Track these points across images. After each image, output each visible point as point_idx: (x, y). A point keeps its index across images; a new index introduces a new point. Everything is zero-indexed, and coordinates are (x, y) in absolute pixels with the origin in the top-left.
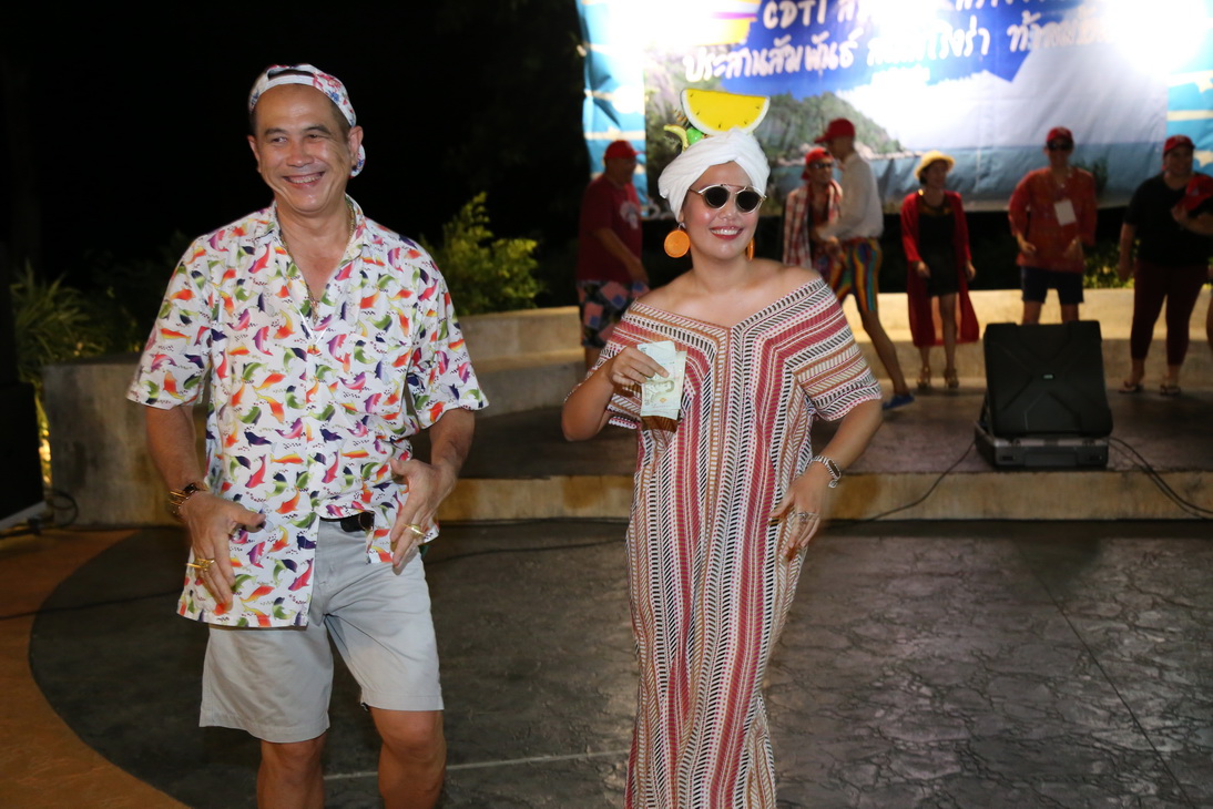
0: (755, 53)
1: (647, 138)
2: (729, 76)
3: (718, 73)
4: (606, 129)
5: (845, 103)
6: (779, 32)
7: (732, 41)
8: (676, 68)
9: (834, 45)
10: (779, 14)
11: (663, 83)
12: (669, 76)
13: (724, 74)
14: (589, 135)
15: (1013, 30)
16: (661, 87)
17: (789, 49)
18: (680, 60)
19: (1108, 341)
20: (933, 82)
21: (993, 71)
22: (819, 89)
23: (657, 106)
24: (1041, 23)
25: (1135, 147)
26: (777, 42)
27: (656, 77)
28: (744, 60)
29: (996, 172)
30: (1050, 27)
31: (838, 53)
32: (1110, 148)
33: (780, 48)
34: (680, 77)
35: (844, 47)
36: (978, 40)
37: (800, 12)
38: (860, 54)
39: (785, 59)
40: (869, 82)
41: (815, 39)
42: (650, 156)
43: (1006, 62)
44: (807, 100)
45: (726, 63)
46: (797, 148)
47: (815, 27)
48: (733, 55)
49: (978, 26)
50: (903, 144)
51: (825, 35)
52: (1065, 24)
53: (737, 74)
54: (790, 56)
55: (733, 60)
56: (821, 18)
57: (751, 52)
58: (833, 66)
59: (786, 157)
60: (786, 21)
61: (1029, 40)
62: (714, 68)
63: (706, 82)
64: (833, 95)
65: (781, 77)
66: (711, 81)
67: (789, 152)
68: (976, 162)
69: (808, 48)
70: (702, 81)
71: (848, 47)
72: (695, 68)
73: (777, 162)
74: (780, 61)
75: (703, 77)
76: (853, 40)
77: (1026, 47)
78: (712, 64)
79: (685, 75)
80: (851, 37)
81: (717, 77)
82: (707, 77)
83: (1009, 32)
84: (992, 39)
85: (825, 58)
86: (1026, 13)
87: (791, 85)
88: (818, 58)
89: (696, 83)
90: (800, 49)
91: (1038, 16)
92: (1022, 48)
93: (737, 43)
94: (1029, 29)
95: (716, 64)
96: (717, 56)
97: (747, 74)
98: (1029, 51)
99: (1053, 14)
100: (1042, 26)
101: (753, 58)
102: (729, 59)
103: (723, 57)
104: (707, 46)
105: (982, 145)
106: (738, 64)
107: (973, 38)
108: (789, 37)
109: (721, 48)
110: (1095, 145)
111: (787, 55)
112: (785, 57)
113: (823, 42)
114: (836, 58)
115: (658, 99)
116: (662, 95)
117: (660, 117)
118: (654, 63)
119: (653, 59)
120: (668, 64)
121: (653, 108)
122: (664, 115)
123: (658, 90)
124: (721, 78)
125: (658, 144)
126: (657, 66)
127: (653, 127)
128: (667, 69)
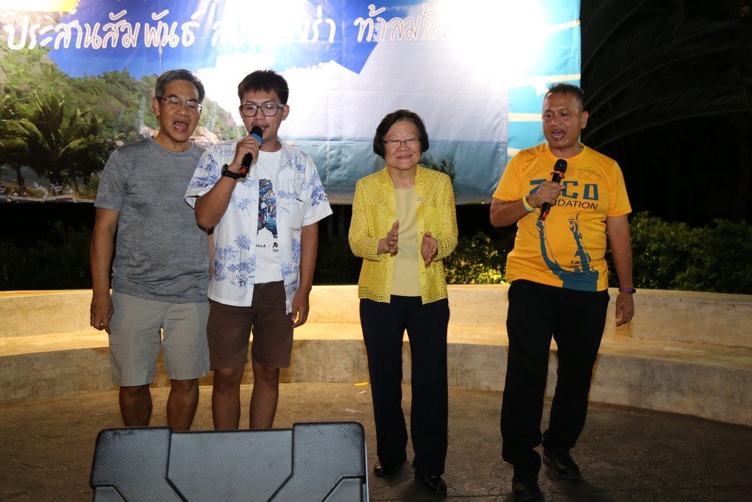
0: (87, 26)
2: (57, 47)
3: (43, 44)
6: (113, 4)
7: (60, 10)
9: (175, 24)
13: (52, 43)
15: (359, 21)
17: (124, 24)
19: (454, 345)
21: (340, 61)
24: (387, 16)
25: (481, 145)
26: (112, 16)
28: (74, 30)
29: (346, 164)
30: (395, 21)
31: (179, 32)
32: (456, 144)
33: (115, 22)
34: (2, 46)
35: (185, 27)
36: (324, 29)
38: (203, 34)
39: (121, 34)
40: (213, 65)
41: (155, 16)
43: (354, 54)
44: (147, 79)
45: (53, 34)
47: (154, 3)
48: (62, 25)
49: (325, 15)
51: (166, 12)
52: (409, 19)
53: (66, 46)
54: (126, 32)
55: (62, 30)
57: (82, 24)
58: (173, 45)
61: (375, 33)
62: (39, 38)
63: (30, 52)
65: (117, 52)
66: (37, 52)
67: (127, 135)
68: (326, 153)
69: (147, 25)
70: (26, 51)
71: (190, 28)
72: (18, 35)
73: (115, 144)
74: (115, 36)
75: (27, 46)
76: (196, 21)
77: (372, 39)
78: (37, 33)
79: (6, 43)
80: (193, 17)
81: (44, 47)
82: (31, 47)
83: (356, 23)
84: (338, 29)
85: (165, 37)
86: (372, 7)
87: (128, 61)
88: (157, 36)
89: (19, 53)
90: (138, 25)
91: (383, 9)
92: (369, 39)
93: (65, 13)
94: (375, 21)
95: (42, 32)
96: (43, 26)
97: (78, 46)
98: (376, 43)
99: (398, 8)
100: (387, 20)
101: (84, 30)
102: (57, 29)
103: (50, 27)
104: (30, 14)
105: (331, 135)
106: (67, 36)
107: (319, 27)
108: (124, 12)
109: (47, 17)
110: (442, 142)
111: (122, 31)
112: (120, 32)
113: (163, 20)
114: (177, 37)
124: (49, 48)
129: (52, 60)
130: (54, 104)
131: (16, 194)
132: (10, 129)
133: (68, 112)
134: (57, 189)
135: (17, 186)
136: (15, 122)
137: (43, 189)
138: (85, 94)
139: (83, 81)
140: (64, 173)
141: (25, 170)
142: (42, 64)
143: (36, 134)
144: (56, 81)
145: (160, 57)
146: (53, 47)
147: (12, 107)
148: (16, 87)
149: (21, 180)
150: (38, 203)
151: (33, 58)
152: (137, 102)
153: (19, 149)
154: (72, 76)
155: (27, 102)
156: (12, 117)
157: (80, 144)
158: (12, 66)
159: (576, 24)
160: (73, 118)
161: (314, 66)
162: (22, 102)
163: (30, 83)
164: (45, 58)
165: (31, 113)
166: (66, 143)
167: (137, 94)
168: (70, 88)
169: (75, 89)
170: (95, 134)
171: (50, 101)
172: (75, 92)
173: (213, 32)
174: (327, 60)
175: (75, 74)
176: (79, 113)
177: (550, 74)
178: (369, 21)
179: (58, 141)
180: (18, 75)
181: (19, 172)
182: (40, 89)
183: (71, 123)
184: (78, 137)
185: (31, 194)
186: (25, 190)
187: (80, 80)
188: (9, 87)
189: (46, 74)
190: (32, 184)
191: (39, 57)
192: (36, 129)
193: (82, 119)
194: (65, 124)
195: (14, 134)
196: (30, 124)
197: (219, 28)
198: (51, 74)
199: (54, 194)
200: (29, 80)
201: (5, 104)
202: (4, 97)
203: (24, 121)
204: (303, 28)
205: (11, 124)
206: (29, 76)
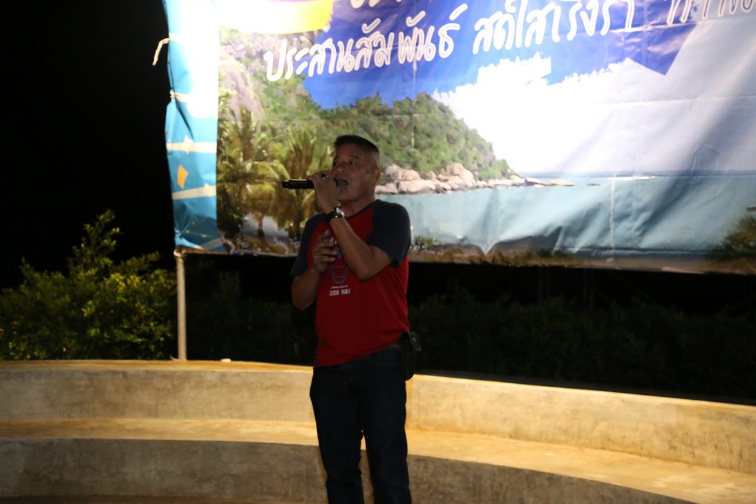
0: (340, 44)
1: (219, 152)
2: (311, 74)
3: (299, 71)
4: (183, 141)
5: (443, 109)
6: (366, 13)
7: (315, 28)
8: (256, 64)
9: (432, 29)
11: (242, 85)
12: (248, 76)
13: (306, 70)
16: (238, 89)
17: (378, 37)
18: (260, 55)
20: (555, 77)
21: (638, 59)
22: (412, 91)
23: (233, 113)
26: (365, 28)
27: (234, 78)
28: (328, 51)
31: (436, 40)
33: (367, 35)
34: (260, 77)
35: (443, 31)
36: (619, 13)
39: (374, 50)
40: (473, 80)
41: (410, 22)
42: (221, 176)
43: (659, 45)
44: (400, 104)
45: (307, 58)
47: (410, 6)
48: (317, 47)
50: (513, 166)
51: (422, 14)
53: (320, 72)
54: (379, 47)
55: (317, 52)
57: (335, 43)
58: (430, 57)
61: (694, 8)
62: (296, 64)
63: (286, 82)
64: (428, 97)
65: (370, 74)
66: (293, 82)
69: (401, 34)
70: (283, 82)
72: (276, 64)
74: (368, 53)
75: (283, 75)
76: (455, 21)
77: (689, 17)
78: (294, 59)
79: (265, 74)
80: (453, 16)
81: (299, 76)
82: (288, 76)
84: (639, 10)
85: (421, 47)
87: (380, 84)
88: (412, 48)
89: (276, 84)
90: (392, 35)
92: (683, 20)
93: (320, 31)
95: (298, 58)
96: (299, 49)
97: (331, 71)
98: (694, 25)
101: (338, 50)
102: (311, 52)
103: (305, 51)
104: (287, 36)
106: (320, 59)
107: (612, 10)
108: (378, 21)
109: (303, 38)
111: (375, 45)
112: (374, 48)
113: (419, 25)
114: (433, 47)
115: (233, 104)
116: (239, 99)
117: (236, 127)
118: (232, 59)
119: (231, 54)
120: (248, 60)
121: (228, 116)
122: (240, 125)
123: (235, 92)
124: (303, 77)
125: (232, 160)
126: (236, 63)
127: (227, 139)
128: (247, 66)
129: (307, 89)
130: (306, 142)
131: (259, 249)
132: (260, 173)
133: (318, 151)
136: (266, 164)
138: (336, 128)
139: (335, 112)
142: (297, 95)
143: (285, 178)
144: (310, 114)
145: (415, 74)
146: (307, 74)
147: (266, 147)
148: (272, 123)
149: (260, 235)
151: (289, 89)
152: (387, 134)
153: (265, 197)
154: (324, 107)
155: (281, 141)
156: (264, 159)
158: (271, 99)
161: (603, 70)
162: (276, 141)
163: (285, 118)
164: (301, 89)
165: (284, 155)
167: (387, 124)
168: (322, 122)
171: (302, 138)
172: (327, 126)
173: (477, 33)
174: (621, 60)
175: (328, 104)
176: (329, 152)
181: (260, 224)
182: (293, 125)
183: (320, 164)
186: (267, 245)
187: (332, 111)
188: (266, 125)
189: (300, 106)
190: (272, 239)
191: (295, 86)
192: (285, 173)
194: (314, 164)
195: (265, 178)
196: (281, 167)
197: (483, 27)
198: (305, 106)
199: (294, 251)
200: (284, 115)
201: (260, 143)
202: (259, 135)
203: (276, 163)
204: (589, 13)
205: (263, 167)
206: (284, 110)
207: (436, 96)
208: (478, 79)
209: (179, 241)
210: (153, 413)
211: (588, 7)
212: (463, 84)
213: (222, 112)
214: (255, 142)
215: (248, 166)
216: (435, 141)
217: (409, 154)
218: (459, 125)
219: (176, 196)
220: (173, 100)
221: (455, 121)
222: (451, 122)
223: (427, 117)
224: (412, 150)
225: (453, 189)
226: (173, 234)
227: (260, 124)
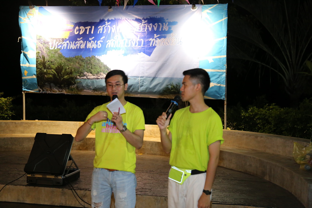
0: (71, 42)
1: (37, 67)
2: (62, 49)
3: (59, 48)
4: (26, 64)
5: (98, 60)
6: (79, 36)
7: (64, 38)
8: (46, 45)
9: (96, 41)
10: (79, 30)
11: (42, 50)
12: (44, 48)
13: (61, 47)
14: (21, 65)
15: (151, 39)
16: (41, 51)
17: (81, 41)
18: (48, 43)
20: (125, 54)
21: (144, 52)
22: (91, 54)
24: (160, 38)
26: (78, 39)
27: (40, 48)
28: (68, 44)
29: (145, 85)
30: (162, 39)
31: (97, 44)
33: (79, 41)
34: (48, 48)
35: (99, 42)
36: (140, 42)
37: (86, 30)
38: (104, 44)
40: (106, 54)
41: (90, 39)
42: (38, 73)
43: (149, 50)
44: (87, 58)
46: (83, 73)
47: (90, 35)
48: (64, 42)
49: (140, 38)
51: (94, 37)
52: (167, 38)
53: (65, 48)
54: (82, 44)
55: (64, 44)
56: (92, 33)
58: (95, 48)
59: (79, 76)
60: (81, 33)
61: (156, 43)
62: (58, 46)
63: (55, 50)
65: (79, 50)
66: (57, 50)
67: (80, 74)
68: (139, 81)
69: (88, 41)
70: (54, 50)
71: (100, 42)
72: (52, 45)
73: (77, 77)
74: (79, 45)
75: (54, 48)
76: (102, 40)
77: (155, 45)
78: (57, 44)
79: (49, 48)
80: (101, 39)
82: (55, 49)
83: (150, 40)
84: (144, 42)
85: (93, 45)
86: (155, 35)
87: (82, 53)
88: (91, 45)
89: (52, 50)
90: (85, 42)
91: (159, 35)
92: (154, 45)
93: (65, 39)
94: (156, 39)
95: (59, 44)
96: (59, 42)
97: (68, 48)
98: (156, 47)
99: (163, 35)
100: (160, 39)
101: (70, 44)
102: (63, 44)
103: (61, 43)
104: (56, 39)
105: (140, 76)
106: (65, 45)
107: (138, 42)
108: (82, 38)
109: (60, 40)
110: (176, 78)
112: (80, 44)
113: (92, 40)
114: (96, 45)
115: (40, 55)
116: (42, 53)
117: (41, 60)
118: (40, 43)
119: (39, 42)
120: (44, 44)
121: (39, 58)
122: (42, 60)
123: (41, 52)
124: (60, 49)
125: (40, 69)
126: (40, 44)
127: (39, 63)
128: (44, 45)
129: (61, 52)
130: (61, 65)
131: (49, 91)
132: (48, 72)
133: (64, 68)
134: (61, 90)
135: (50, 89)
136: (50, 70)
137: (57, 90)
138: (69, 62)
140: (62, 86)
141: (52, 84)
142: (58, 53)
143: (55, 74)
144: (62, 58)
145: (91, 51)
147: (49, 66)
148: (51, 60)
149: (51, 88)
150: (55, 94)
151: (56, 52)
152: (84, 65)
153: (51, 78)
154: (66, 57)
155: (54, 65)
156: (49, 69)
157: (67, 77)
158: (50, 54)
159: (225, 38)
160: (66, 69)
161: (136, 54)
162: (52, 64)
163: (55, 59)
164: (59, 52)
165: (54, 68)
166: (63, 77)
167: (84, 62)
168: (65, 61)
169: (67, 61)
170: (71, 74)
171: (60, 64)
172: (67, 62)
173: (107, 43)
174: (140, 52)
175: (67, 56)
176: (67, 68)
177: (214, 55)
178: (154, 39)
179: (61, 76)
180: (52, 57)
181: (50, 85)
182: (57, 61)
183: (65, 71)
184: (67, 75)
185: (54, 92)
186: (52, 90)
187: (68, 58)
188: (49, 60)
189: (59, 56)
190: (54, 88)
191: (58, 51)
192: (55, 72)
193: (68, 70)
194: (63, 71)
195: (50, 74)
196: (54, 71)
197: (108, 42)
198: (60, 56)
199: (60, 92)
200: (54, 58)
201: (48, 65)
202: (47, 63)
203: (52, 70)
204: (133, 42)
205: (49, 71)
206: (54, 57)
207: (96, 57)
208: (107, 54)
209: (24, 89)
210: (23, 132)
211: (133, 40)
212: (103, 54)
213: (37, 57)
214: (47, 64)
215: (45, 70)
216: (96, 67)
217: (90, 70)
218: (102, 64)
219: (23, 78)
220: (22, 53)
221: (101, 62)
222: (100, 63)
223: (94, 61)
224: (90, 69)
225: (101, 79)
226: (22, 88)
227: (47, 60)
